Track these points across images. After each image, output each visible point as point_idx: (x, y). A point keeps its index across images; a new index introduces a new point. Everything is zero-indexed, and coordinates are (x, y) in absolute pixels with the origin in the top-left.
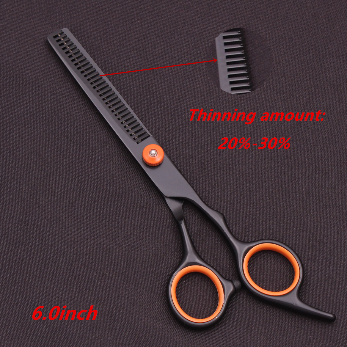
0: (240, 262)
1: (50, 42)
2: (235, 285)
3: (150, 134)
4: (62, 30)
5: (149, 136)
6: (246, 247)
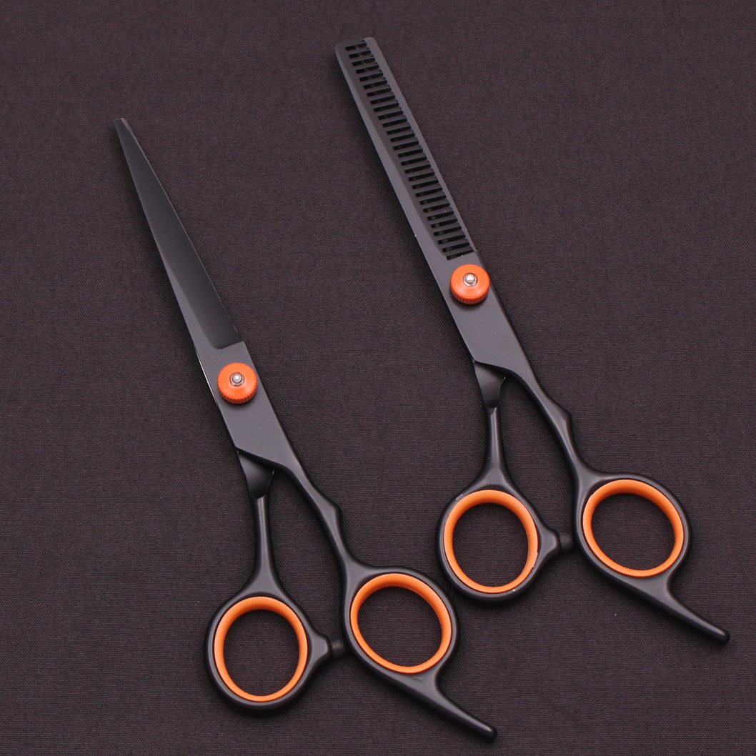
0: (580, 505)
1: (338, 55)
2: (561, 541)
3: (474, 248)
4: (365, 39)
5: (473, 251)
6: (597, 479)
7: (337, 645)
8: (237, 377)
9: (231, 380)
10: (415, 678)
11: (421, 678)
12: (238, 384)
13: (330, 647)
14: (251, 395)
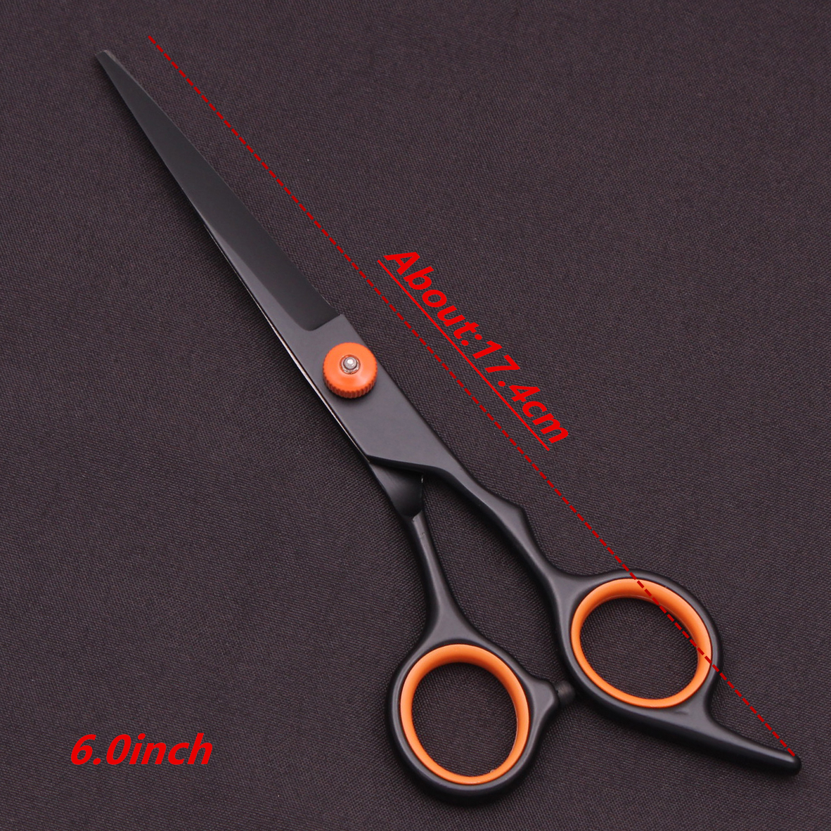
7: (564, 690)
8: (350, 362)
9: (343, 364)
10: (677, 711)
11: (686, 709)
12: (351, 371)
13: (556, 693)
14: (366, 388)
